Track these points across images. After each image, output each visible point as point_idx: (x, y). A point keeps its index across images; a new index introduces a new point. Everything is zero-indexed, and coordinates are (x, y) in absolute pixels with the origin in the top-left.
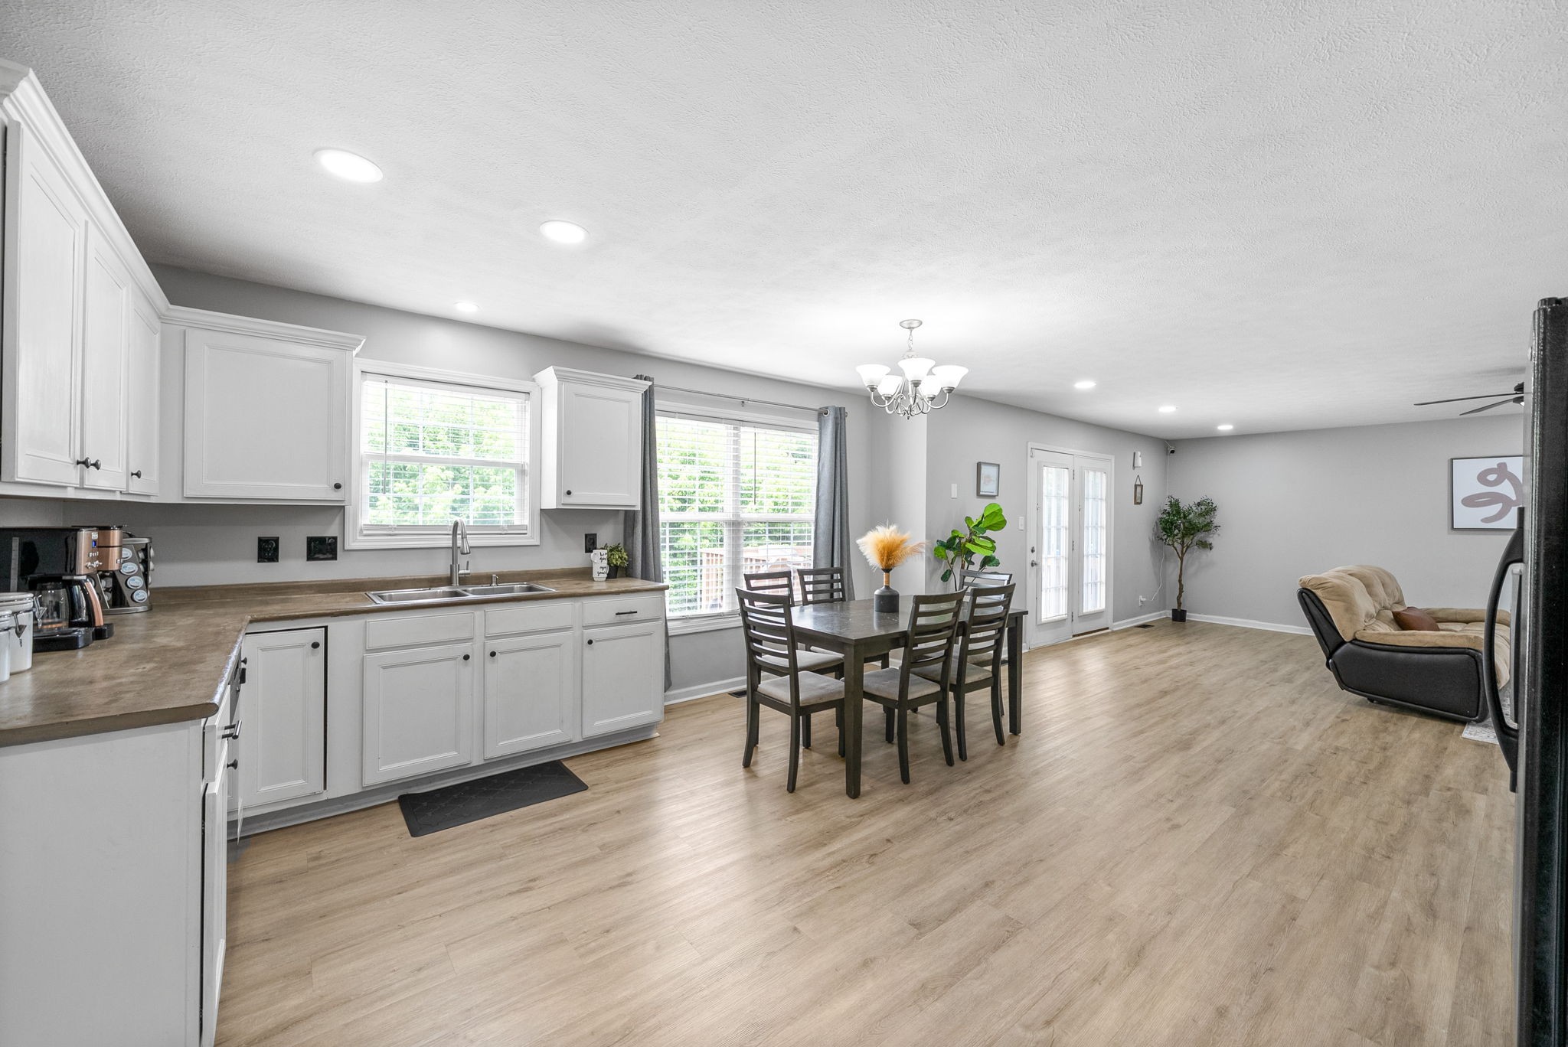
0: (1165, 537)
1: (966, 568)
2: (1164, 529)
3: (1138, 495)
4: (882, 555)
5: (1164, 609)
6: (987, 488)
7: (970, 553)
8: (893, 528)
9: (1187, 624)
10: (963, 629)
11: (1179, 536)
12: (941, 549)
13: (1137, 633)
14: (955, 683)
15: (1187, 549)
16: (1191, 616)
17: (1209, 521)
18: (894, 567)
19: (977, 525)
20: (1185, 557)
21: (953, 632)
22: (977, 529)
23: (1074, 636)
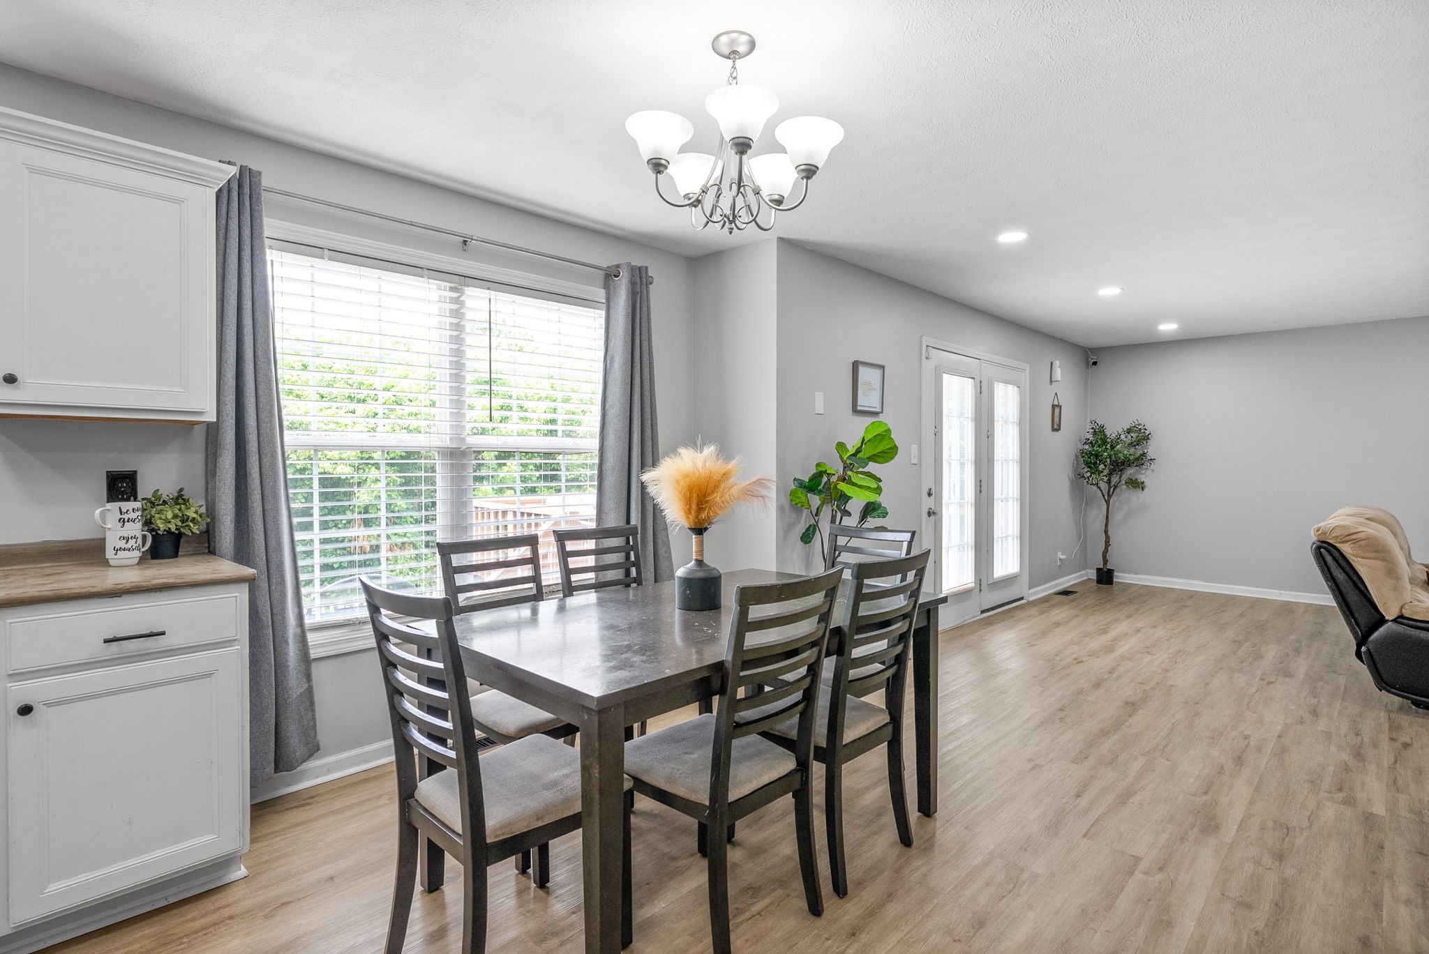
0: (1089, 474)
1: (837, 523)
2: (1088, 464)
3: (1056, 419)
4: (688, 502)
5: (1085, 568)
6: (868, 400)
7: (845, 498)
8: (710, 450)
9: (1115, 587)
10: (838, 642)
11: (1106, 472)
12: (800, 493)
13: (1060, 604)
14: (824, 745)
15: (1114, 489)
16: (1120, 577)
17: (1141, 452)
18: (710, 523)
19: (854, 455)
20: (1111, 501)
21: (820, 651)
22: (855, 460)
23: (982, 612)
